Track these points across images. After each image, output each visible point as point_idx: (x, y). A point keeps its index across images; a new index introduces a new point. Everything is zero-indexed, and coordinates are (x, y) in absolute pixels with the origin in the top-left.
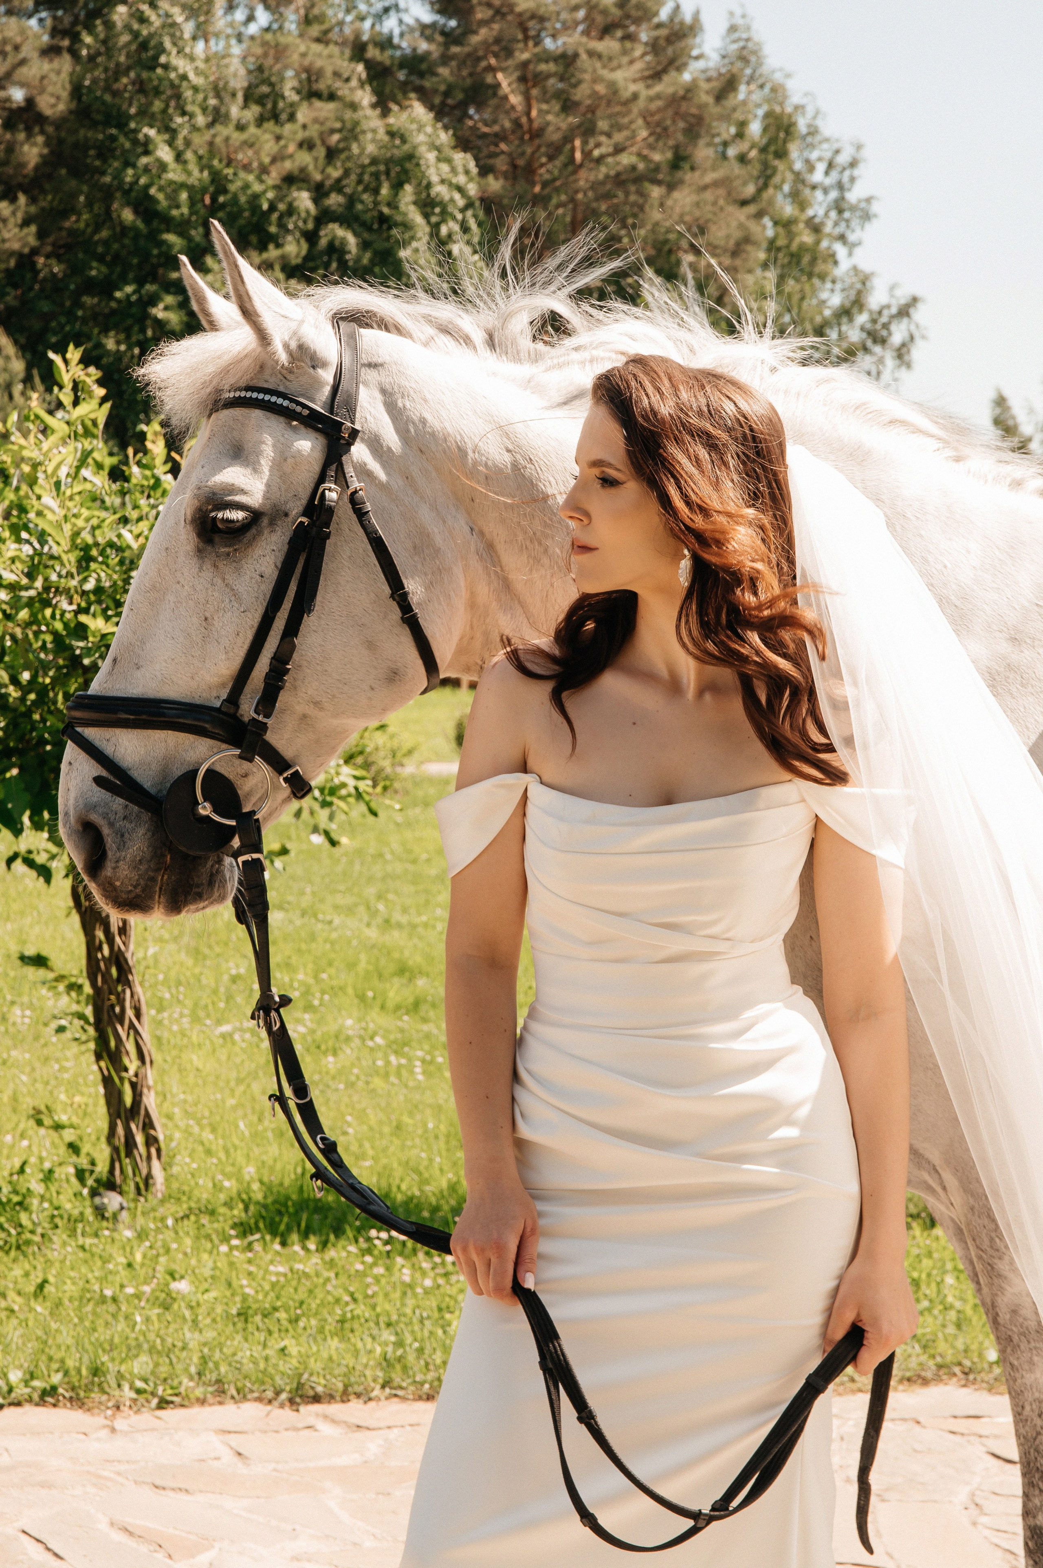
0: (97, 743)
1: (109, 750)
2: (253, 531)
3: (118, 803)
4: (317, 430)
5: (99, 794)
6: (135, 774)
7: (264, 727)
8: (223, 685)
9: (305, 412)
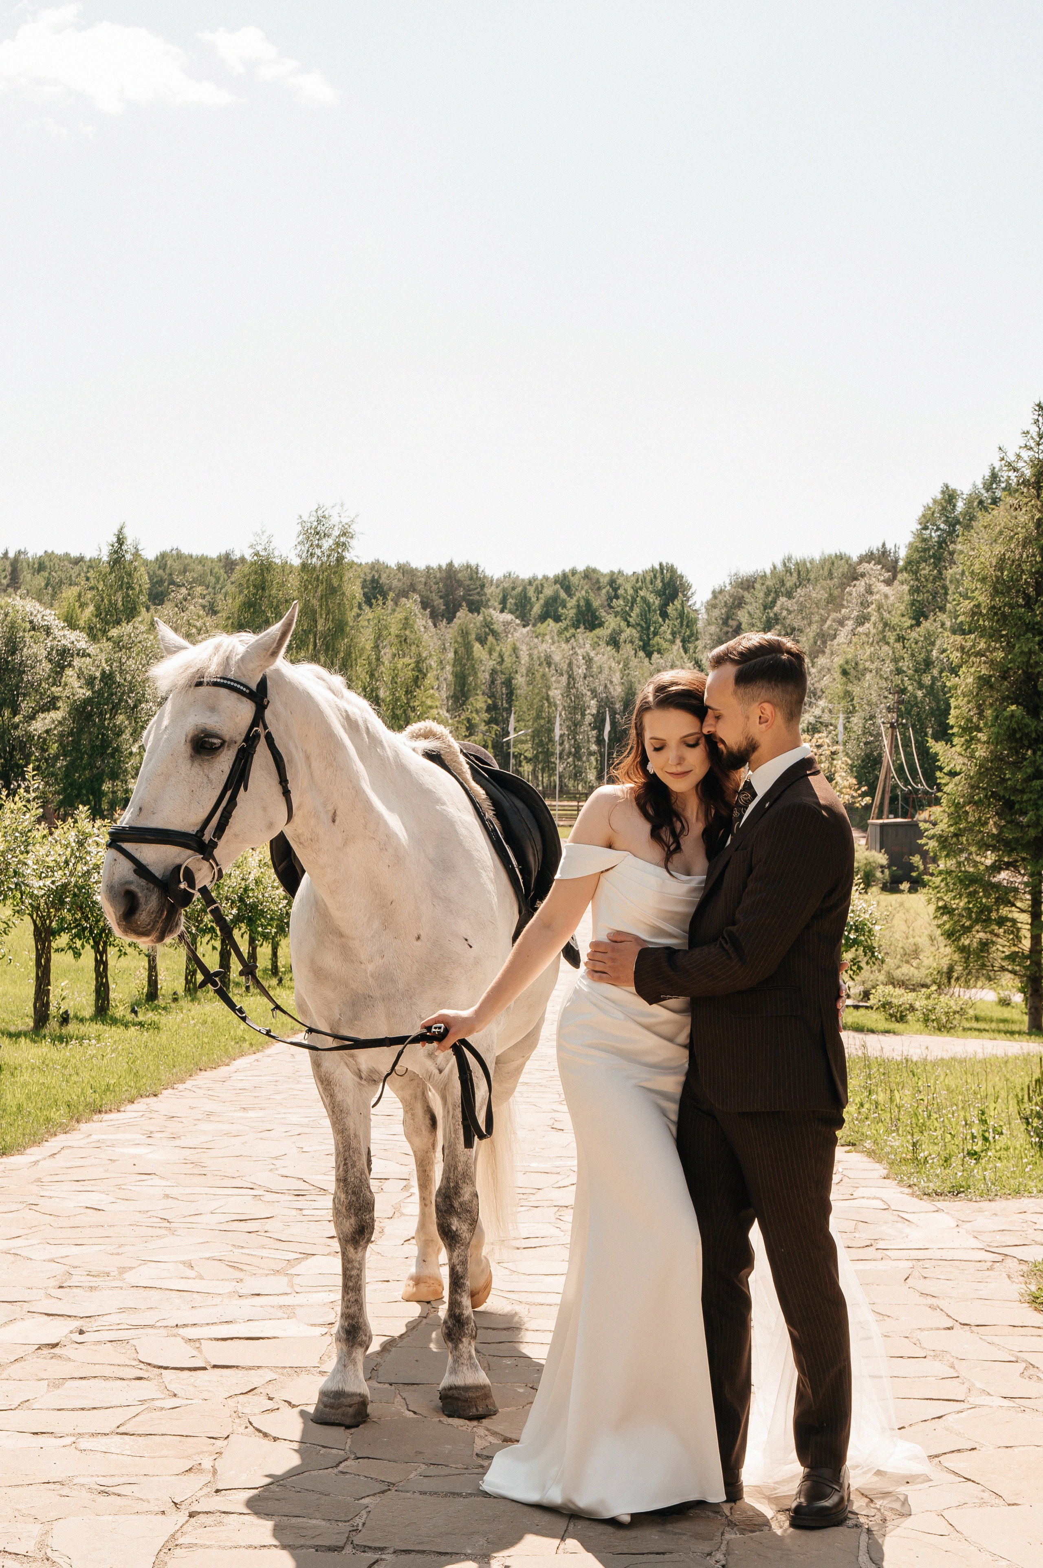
0: (130, 851)
2: (222, 748)
3: (143, 882)
4: (252, 700)
7: (215, 845)
8: (198, 823)
9: (248, 691)
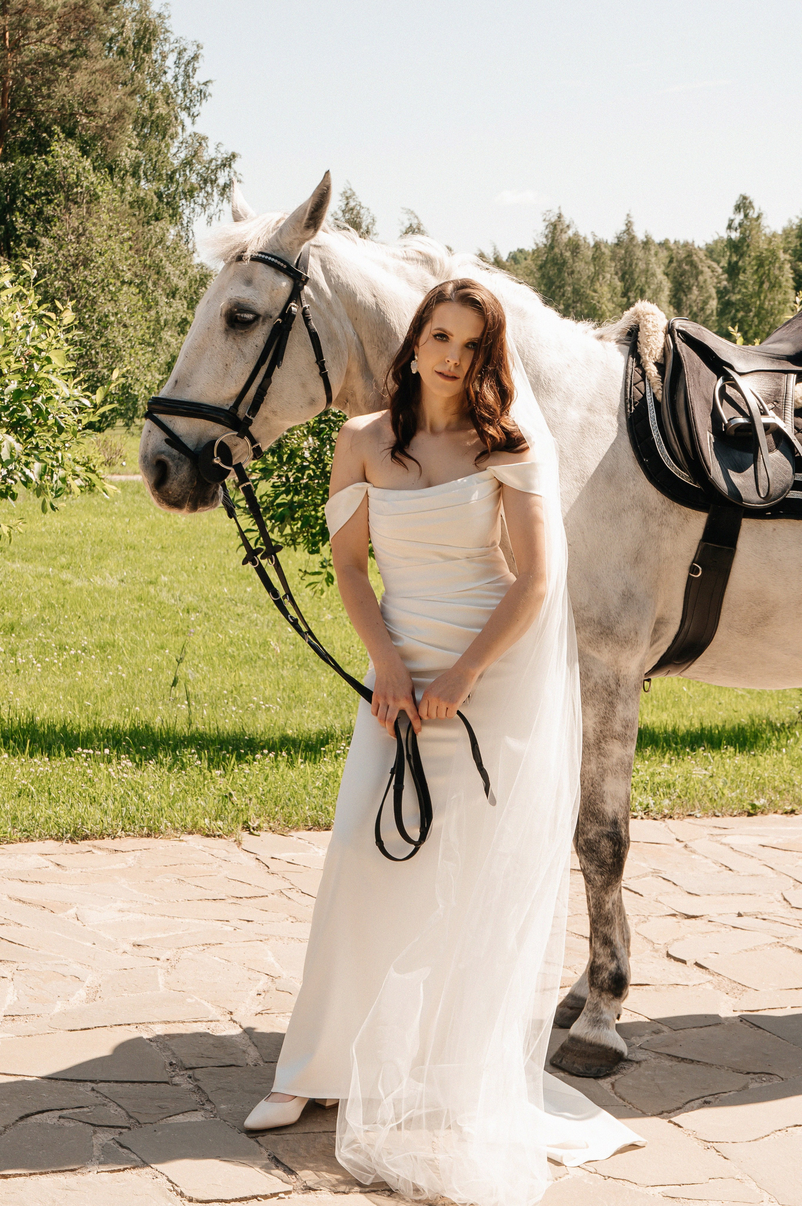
0: (165, 423)
1: (171, 426)
2: (255, 323)
3: (175, 452)
4: (290, 276)
5: (165, 447)
6: (183, 439)
7: (250, 422)
8: (231, 399)
9: (285, 266)
